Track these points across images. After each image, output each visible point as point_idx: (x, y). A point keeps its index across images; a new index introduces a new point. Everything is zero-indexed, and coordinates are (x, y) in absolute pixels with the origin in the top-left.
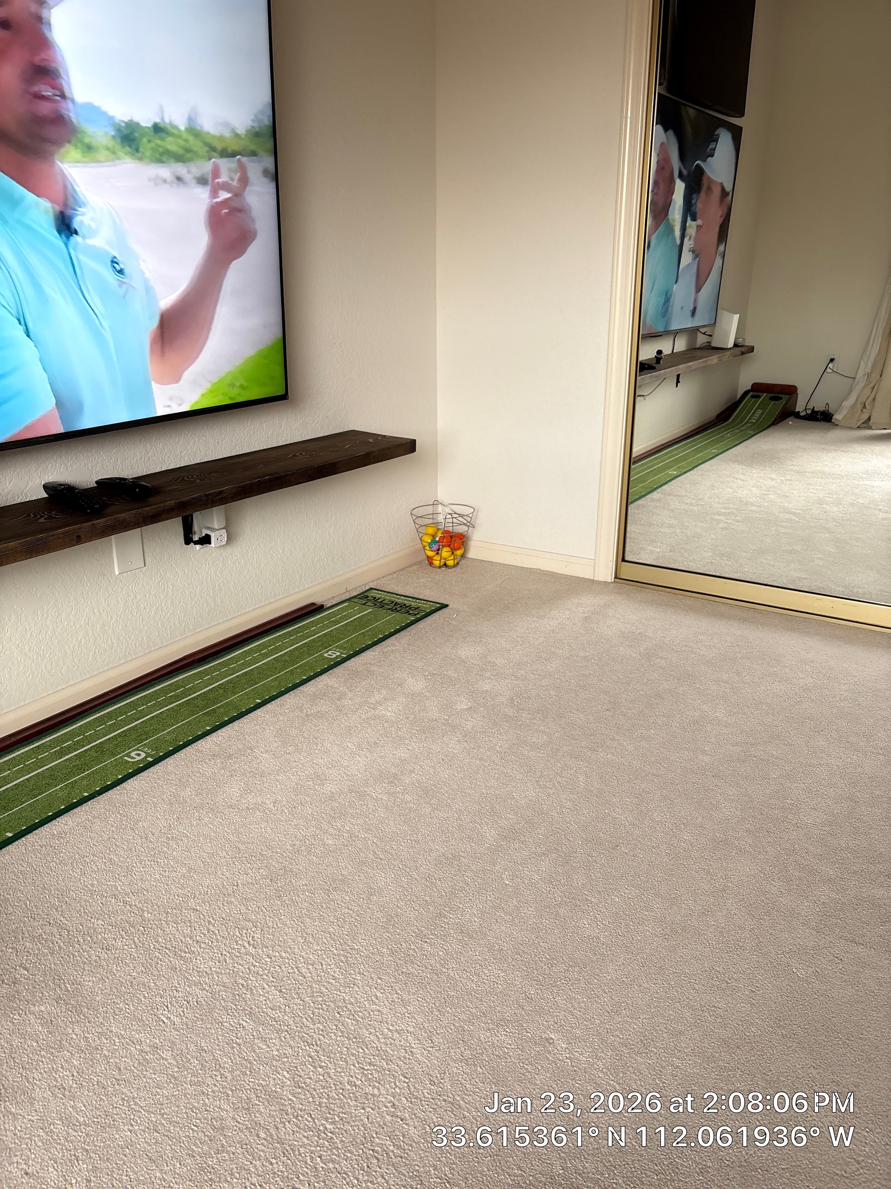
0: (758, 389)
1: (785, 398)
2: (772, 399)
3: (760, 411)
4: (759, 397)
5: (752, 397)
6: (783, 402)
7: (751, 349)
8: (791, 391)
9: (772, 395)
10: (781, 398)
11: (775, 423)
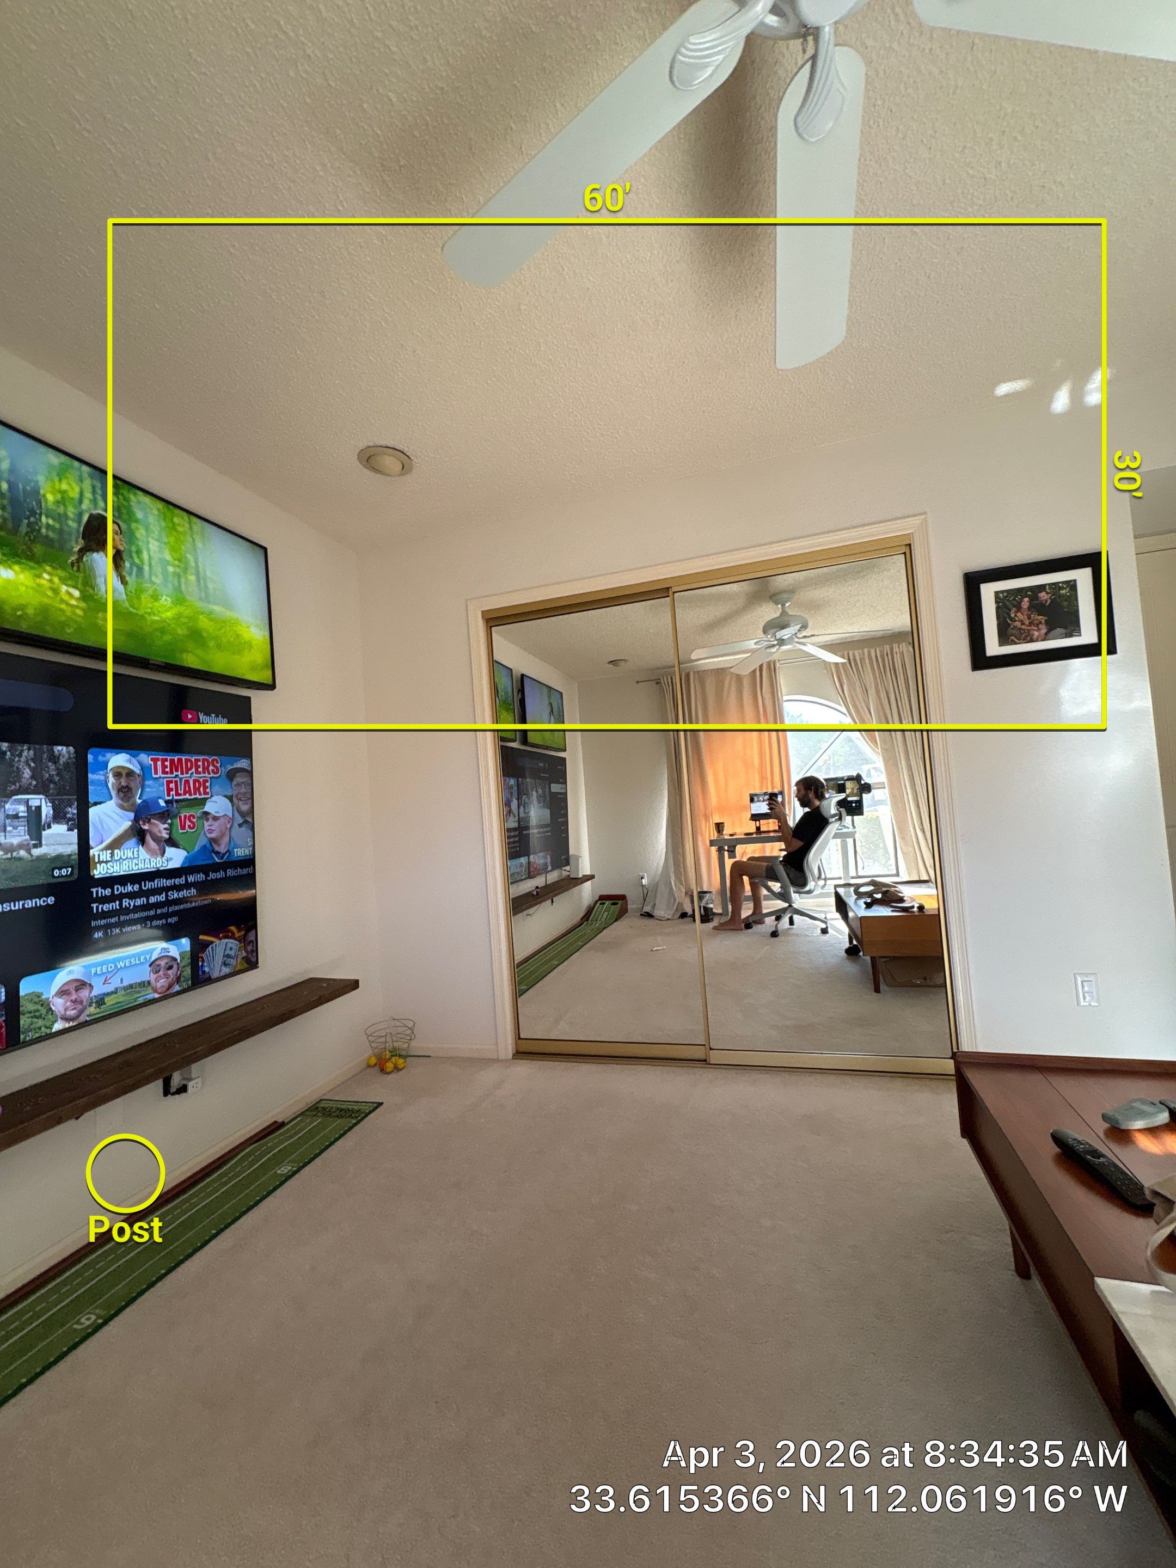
0: (603, 898)
1: (620, 902)
2: (613, 904)
3: (606, 914)
4: (604, 904)
5: (601, 904)
6: (619, 906)
7: (591, 877)
8: (623, 897)
9: (612, 902)
10: (617, 904)
11: (616, 920)
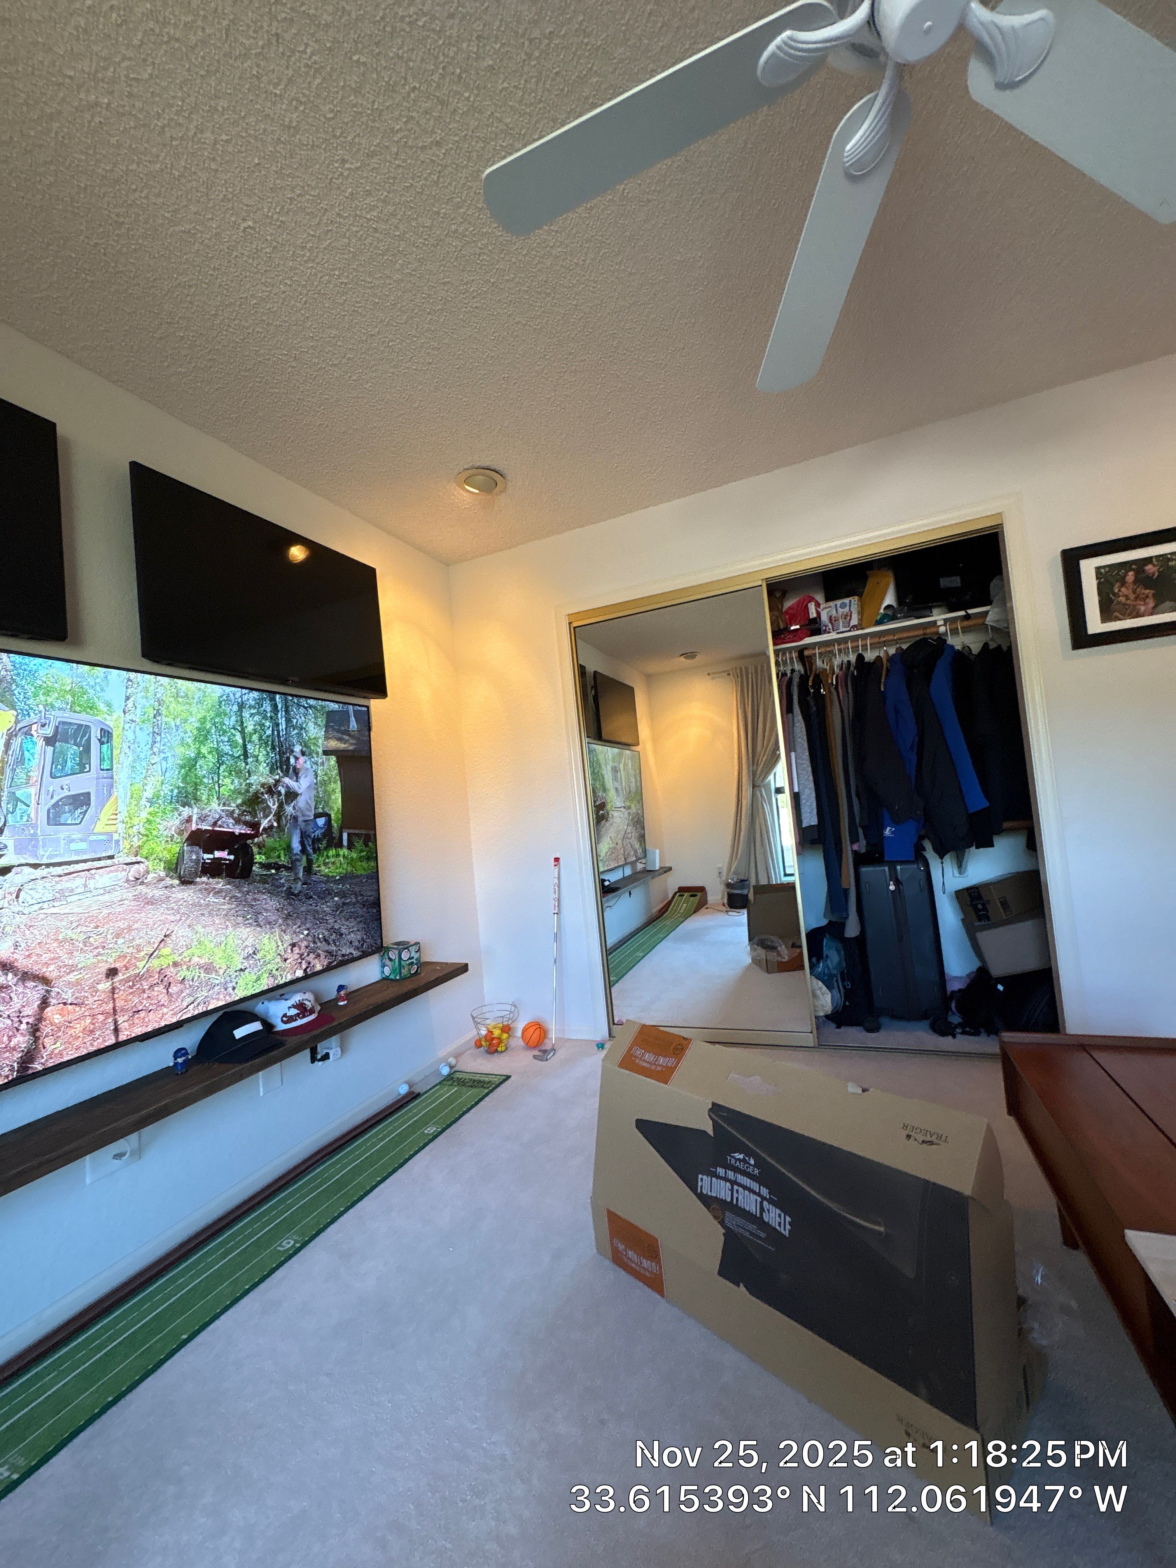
0: (682, 890)
1: (699, 894)
2: (691, 896)
3: (685, 905)
4: (683, 896)
5: (680, 896)
6: (698, 898)
7: (670, 869)
8: (702, 889)
9: (690, 894)
10: (695, 896)
11: (695, 912)
